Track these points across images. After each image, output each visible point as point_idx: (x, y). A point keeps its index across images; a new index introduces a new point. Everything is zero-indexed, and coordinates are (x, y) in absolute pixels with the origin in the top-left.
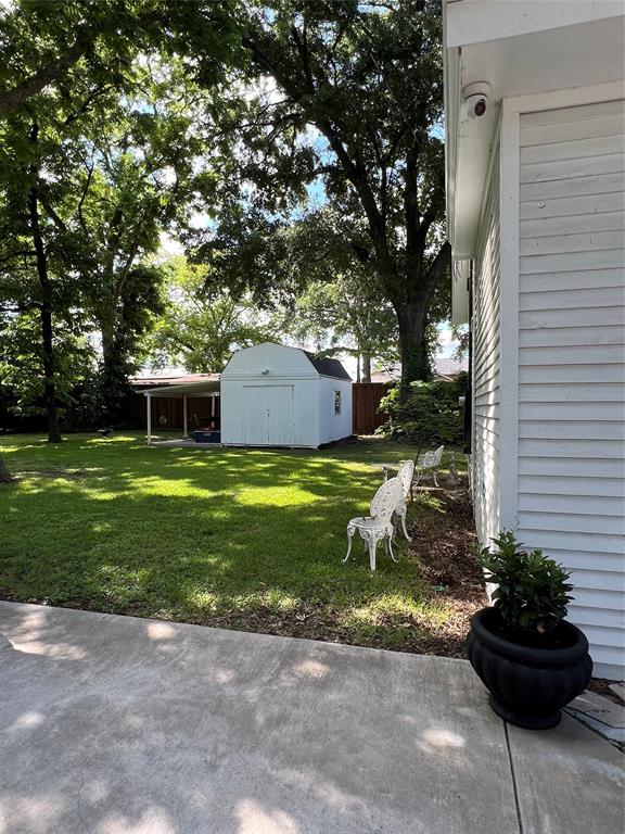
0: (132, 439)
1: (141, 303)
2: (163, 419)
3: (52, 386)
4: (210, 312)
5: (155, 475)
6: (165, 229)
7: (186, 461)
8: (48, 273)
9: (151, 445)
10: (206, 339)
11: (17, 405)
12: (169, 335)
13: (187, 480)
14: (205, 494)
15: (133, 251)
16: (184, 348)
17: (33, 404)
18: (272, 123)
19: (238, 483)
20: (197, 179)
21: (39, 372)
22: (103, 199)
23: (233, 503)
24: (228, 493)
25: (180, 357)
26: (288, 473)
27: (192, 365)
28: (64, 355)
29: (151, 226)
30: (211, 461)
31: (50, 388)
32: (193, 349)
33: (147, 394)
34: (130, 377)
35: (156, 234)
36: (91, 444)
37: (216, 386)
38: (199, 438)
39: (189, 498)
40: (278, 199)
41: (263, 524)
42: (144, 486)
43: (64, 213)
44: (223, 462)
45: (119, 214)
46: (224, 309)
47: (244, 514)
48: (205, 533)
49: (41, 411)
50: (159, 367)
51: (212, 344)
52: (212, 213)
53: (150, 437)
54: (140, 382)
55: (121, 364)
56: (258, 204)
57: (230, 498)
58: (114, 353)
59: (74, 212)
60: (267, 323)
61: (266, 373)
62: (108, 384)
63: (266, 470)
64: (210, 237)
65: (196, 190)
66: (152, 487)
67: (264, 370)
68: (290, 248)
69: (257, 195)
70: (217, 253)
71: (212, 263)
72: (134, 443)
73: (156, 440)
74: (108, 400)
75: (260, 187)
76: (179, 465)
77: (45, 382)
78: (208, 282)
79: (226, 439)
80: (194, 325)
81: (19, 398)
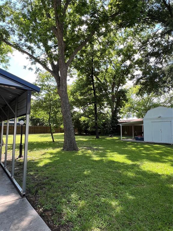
0: (117, 138)
1: (122, 100)
2: (126, 133)
3: (97, 123)
4: (144, 100)
5: (116, 152)
6: (127, 78)
7: (130, 147)
8: (96, 94)
9: (122, 140)
10: (143, 108)
11: (89, 128)
12: (131, 108)
13: (126, 155)
14: (130, 162)
15: (119, 85)
16: (136, 111)
17: (93, 128)
18: (160, 37)
19: (144, 158)
20: (136, 61)
21: (94, 119)
22: (111, 73)
23: (139, 168)
24: (138, 163)
25: (135, 114)
26: (167, 156)
27: (138, 116)
28: (100, 115)
29: (123, 78)
30: (138, 148)
31: (96, 124)
32: (139, 112)
33: (121, 125)
34: (119, 120)
35: (125, 80)
36: (106, 139)
37: (142, 122)
38: (137, 139)
39: (123, 163)
40: (164, 60)
41: (148, 184)
42: (110, 156)
43: (101, 79)
44: (142, 149)
45: (115, 76)
46: (148, 99)
47: (140, 176)
48: (120, 183)
49: (94, 130)
50: (128, 117)
51: (145, 109)
52: (141, 70)
53: (122, 137)
54: (121, 122)
55: (116, 117)
56: (156, 63)
57: (138, 166)
58: (114, 113)
59: (104, 78)
60: (163, 101)
61: (160, 117)
62: (112, 122)
63: (158, 154)
64: (140, 77)
65: (136, 64)
66: (112, 157)
67: (159, 116)
68: (166, 73)
69: (156, 61)
70: (142, 81)
71: (141, 84)
72: (117, 140)
73: (124, 139)
74: (112, 126)
75: (156, 58)
76: (127, 148)
77: (95, 122)
78: (140, 90)
79: (146, 140)
80: (139, 104)
81: (89, 126)
